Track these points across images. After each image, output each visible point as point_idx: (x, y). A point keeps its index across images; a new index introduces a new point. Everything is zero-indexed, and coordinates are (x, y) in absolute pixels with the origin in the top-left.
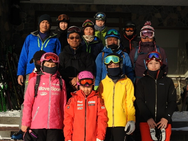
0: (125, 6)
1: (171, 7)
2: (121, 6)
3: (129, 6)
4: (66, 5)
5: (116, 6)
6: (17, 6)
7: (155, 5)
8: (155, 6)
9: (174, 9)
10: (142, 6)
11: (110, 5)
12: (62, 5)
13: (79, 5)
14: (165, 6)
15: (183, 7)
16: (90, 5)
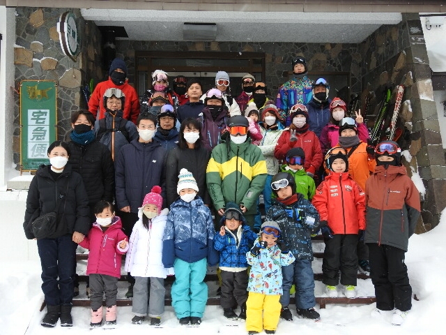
0: (257, 43)
1: (318, 44)
2: (251, 44)
3: (261, 43)
4: (177, 43)
5: (244, 43)
6: (112, 46)
7: (297, 41)
8: (297, 44)
9: (322, 47)
10: (279, 44)
11: (237, 42)
12: (171, 42)
13: (194, 43)
14: (310, 44)
15: (333, 45)
16: (209, 43)
